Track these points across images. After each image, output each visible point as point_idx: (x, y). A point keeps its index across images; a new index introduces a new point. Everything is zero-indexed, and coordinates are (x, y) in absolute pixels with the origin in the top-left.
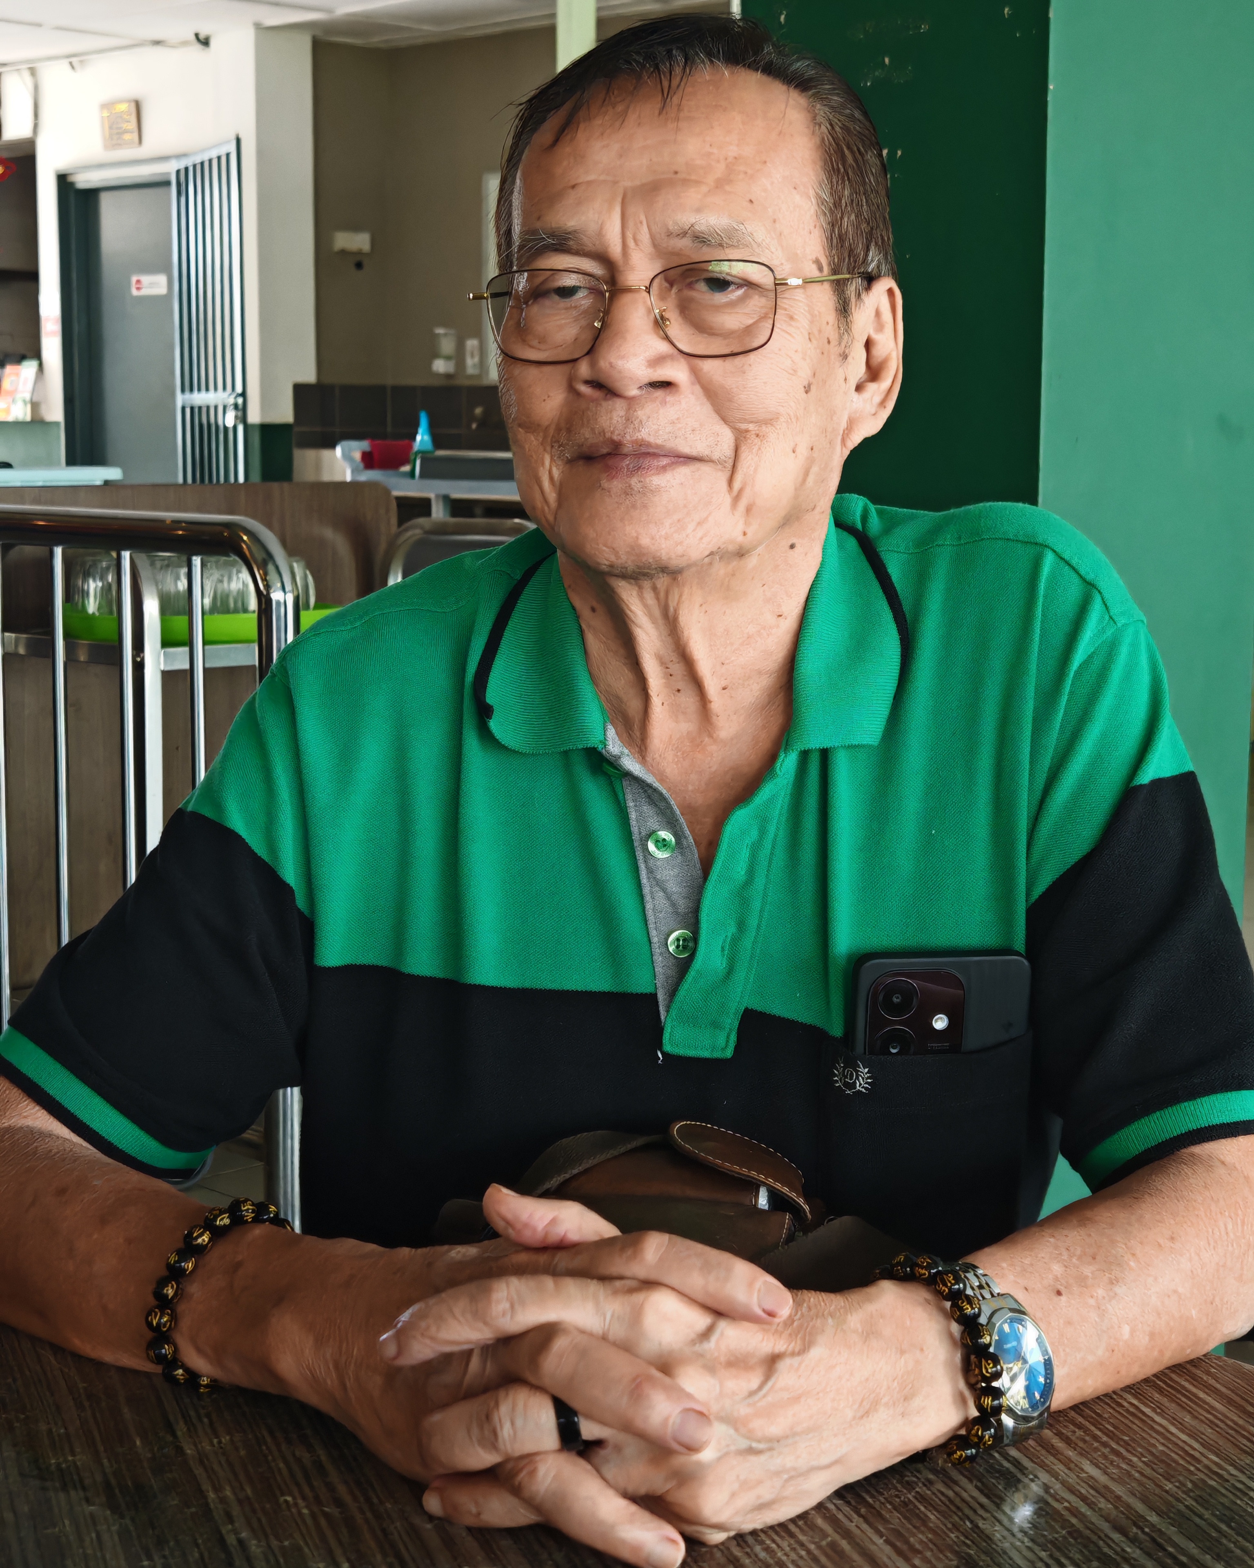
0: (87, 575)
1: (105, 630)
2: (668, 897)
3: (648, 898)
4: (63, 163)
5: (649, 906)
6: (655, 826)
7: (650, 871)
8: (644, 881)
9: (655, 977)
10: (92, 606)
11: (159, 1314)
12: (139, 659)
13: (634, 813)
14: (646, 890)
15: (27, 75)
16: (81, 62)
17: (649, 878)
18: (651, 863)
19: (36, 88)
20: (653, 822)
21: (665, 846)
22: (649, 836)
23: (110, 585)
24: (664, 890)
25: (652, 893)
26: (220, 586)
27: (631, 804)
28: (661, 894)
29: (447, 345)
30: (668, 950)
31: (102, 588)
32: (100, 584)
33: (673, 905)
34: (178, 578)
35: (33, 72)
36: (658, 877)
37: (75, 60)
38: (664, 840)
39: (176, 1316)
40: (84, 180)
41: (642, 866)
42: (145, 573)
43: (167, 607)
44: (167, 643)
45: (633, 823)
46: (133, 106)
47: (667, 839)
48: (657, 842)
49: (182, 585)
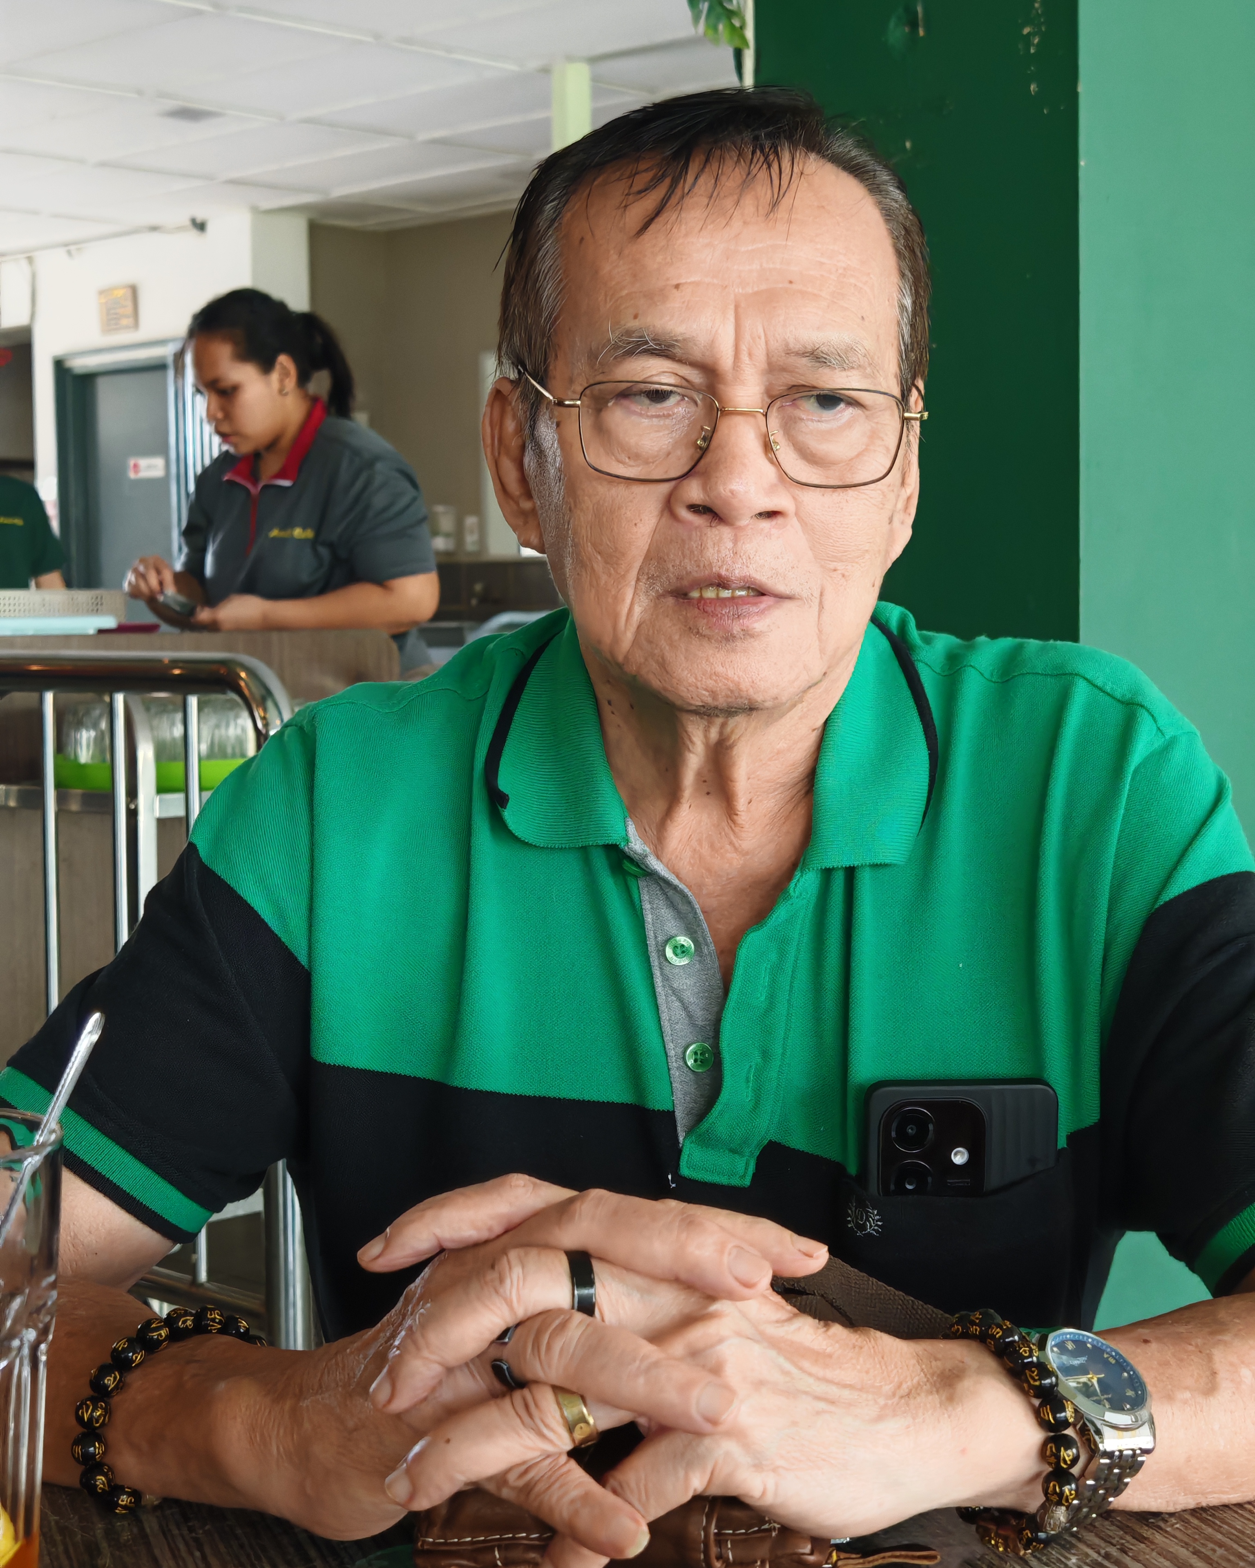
0: (79, 724)
1: (100, 779)
2: (685, 1008)
3: (663, 1008)
4: (59, 349)
5: (664, 1016)
6: (673, 932)
7: (666, 979)
8: (659, 990)
9: (672, 1094)
10: (84, 755)
11: (91, 1408)
12: (132, 807)
13: (650, 916)
14: (661, 1000)
15: (24, 264)
16: (78, 249)
17: (664, 986)
18: (667, 970)
19: (34, 277)
20: (671, 924)
21: (683, 952)
22: (667, 941)
23: (102, 733)
24: (681, 1000)
25: (667, 1003)
26: (217, 732)
27: (647, 906)
28: (677, 1004)
29: (446, 523)
30: (686, 1063)
31: (96, 738)
32: (93, 734)
33: (690, 1016)
34: (173, 724)
35: (30, 260)
36: (675, 986)
37: (71, 247)
38: (683, 946)
39: (110, 1409)
40: (81, 364)
41: (657, 973)
42: (139, 718)
43: (162, 753)
44: (161, 789)
45: (649, 926)
46: (129, 293)
47: (686, 945)
48: (675, 948)
49: (178, 731)
